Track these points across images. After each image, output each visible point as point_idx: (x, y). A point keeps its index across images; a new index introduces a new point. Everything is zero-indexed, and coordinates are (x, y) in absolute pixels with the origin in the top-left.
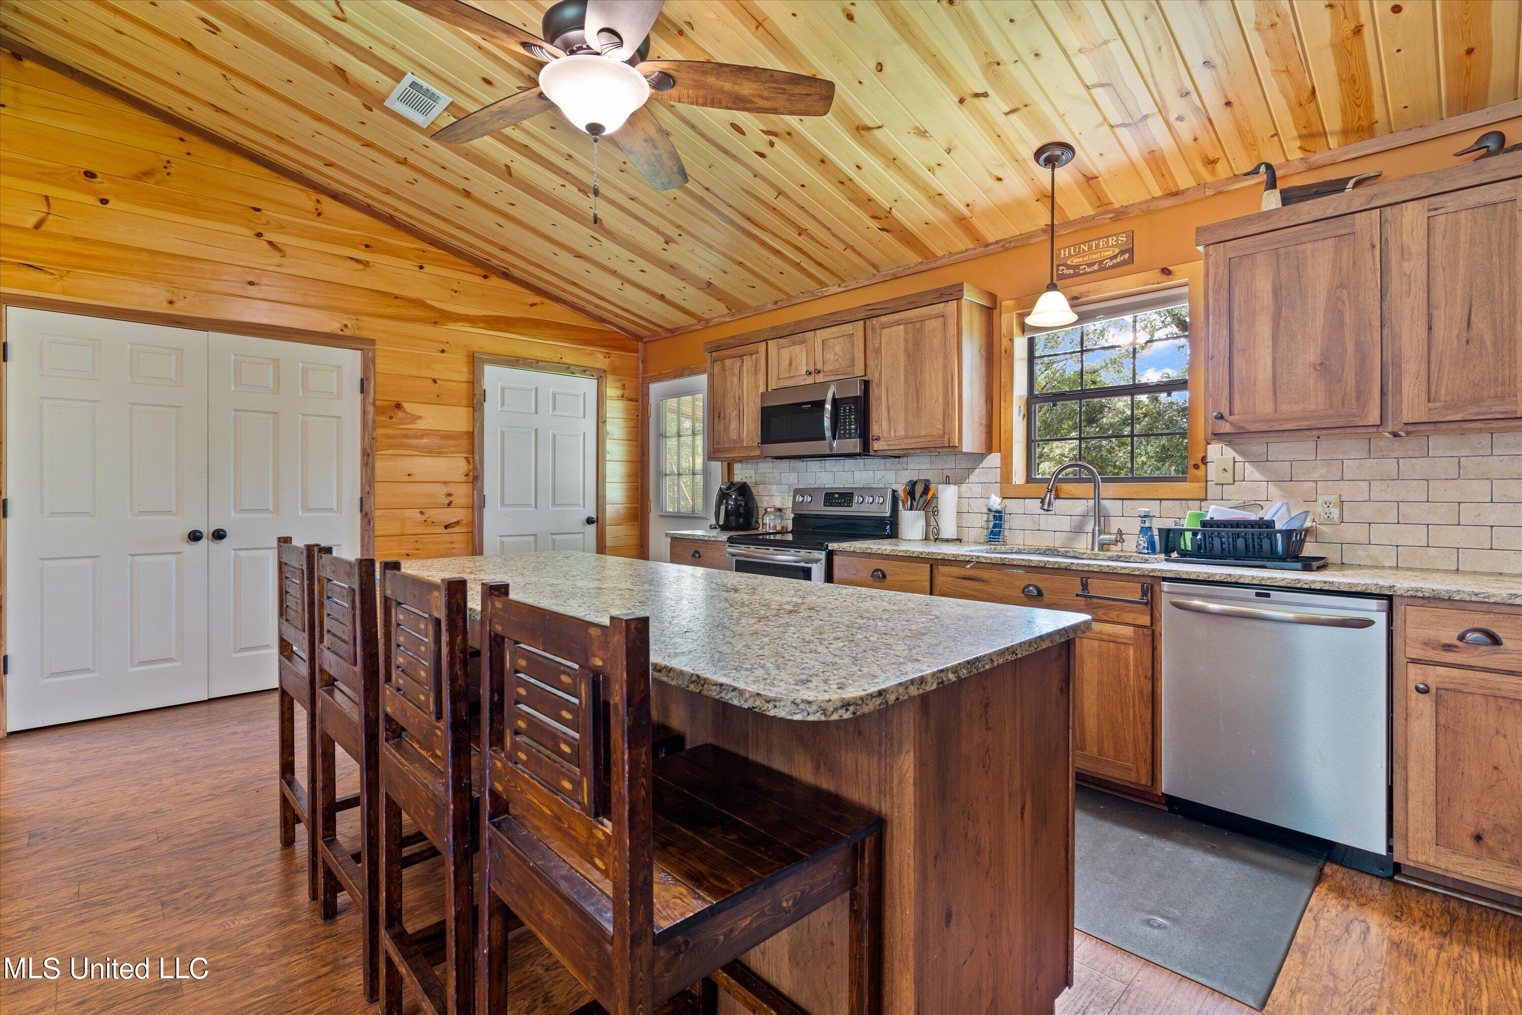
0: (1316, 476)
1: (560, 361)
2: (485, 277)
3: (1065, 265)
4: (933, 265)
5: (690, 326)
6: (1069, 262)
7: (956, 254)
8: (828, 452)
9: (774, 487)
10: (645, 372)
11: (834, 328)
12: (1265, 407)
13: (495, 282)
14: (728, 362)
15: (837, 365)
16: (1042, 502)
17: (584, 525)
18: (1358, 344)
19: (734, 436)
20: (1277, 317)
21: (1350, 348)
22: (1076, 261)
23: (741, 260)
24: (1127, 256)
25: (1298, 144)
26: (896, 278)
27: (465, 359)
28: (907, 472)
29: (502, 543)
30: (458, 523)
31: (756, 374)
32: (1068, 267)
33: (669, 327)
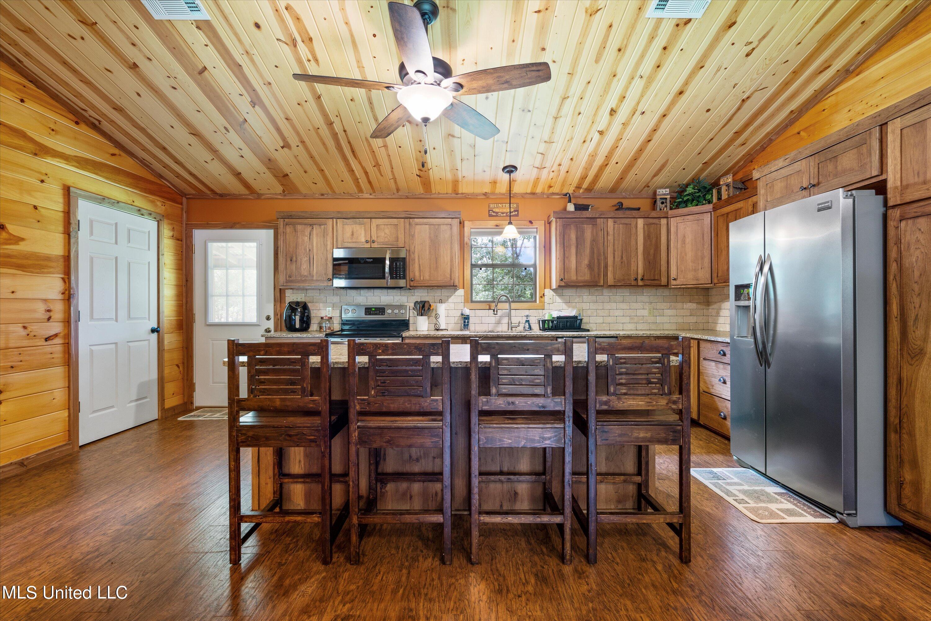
0: (576, 301)
1: (133, 204)
2: (77, 123)
3: (492, 211)
4: (429, 196)
5: (245, 195)
6: (494, 210)
7: (441, 194)
8: (386, 286)
9: (321, 305)
10: (188, 220)
11: (384, 220)
12: (574, 278)
13: (83, 129)
14: (299, 227)
15: (387, 240)
16: (494, 311)
17: (149, 334)
18: (598, 260)
19: (305, 273)
20: (577, 247)
21: (596, 261)
22: (497, 210)
23: (324, 168)
24: (516, 213)
25: (574, 189)
26: (407, 198)
27: (61, 192)
28: (414, 297)
29: (92, 351)
30: (56, 335)
31: (324, 236)
32: (494, 212)
33: (219, 192)
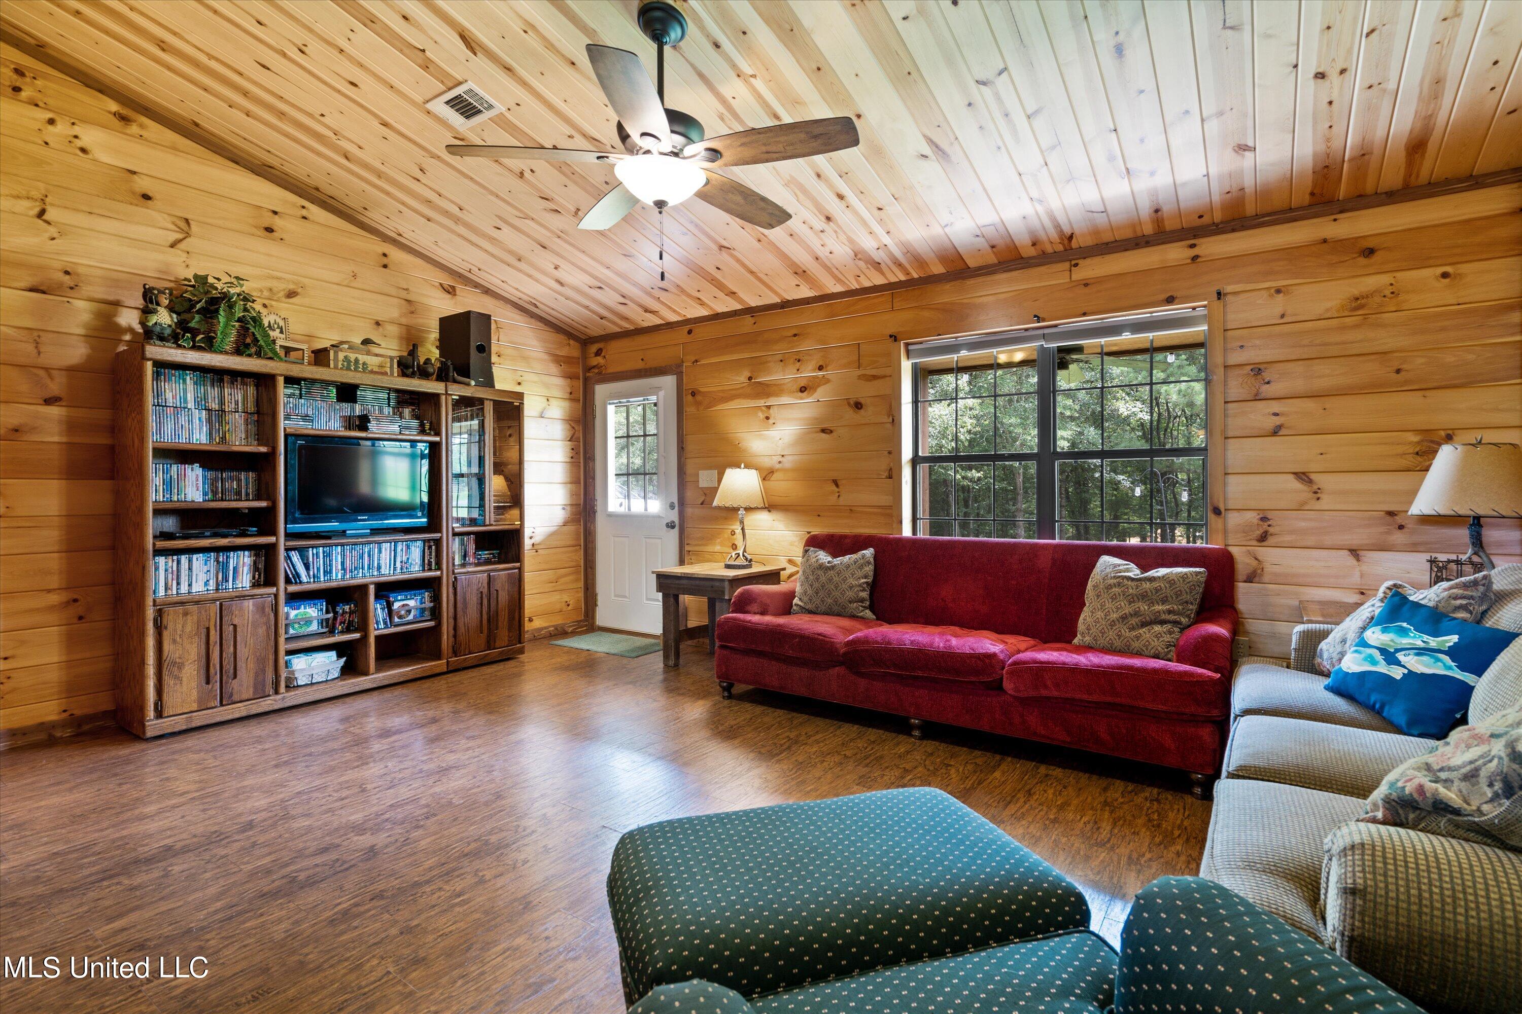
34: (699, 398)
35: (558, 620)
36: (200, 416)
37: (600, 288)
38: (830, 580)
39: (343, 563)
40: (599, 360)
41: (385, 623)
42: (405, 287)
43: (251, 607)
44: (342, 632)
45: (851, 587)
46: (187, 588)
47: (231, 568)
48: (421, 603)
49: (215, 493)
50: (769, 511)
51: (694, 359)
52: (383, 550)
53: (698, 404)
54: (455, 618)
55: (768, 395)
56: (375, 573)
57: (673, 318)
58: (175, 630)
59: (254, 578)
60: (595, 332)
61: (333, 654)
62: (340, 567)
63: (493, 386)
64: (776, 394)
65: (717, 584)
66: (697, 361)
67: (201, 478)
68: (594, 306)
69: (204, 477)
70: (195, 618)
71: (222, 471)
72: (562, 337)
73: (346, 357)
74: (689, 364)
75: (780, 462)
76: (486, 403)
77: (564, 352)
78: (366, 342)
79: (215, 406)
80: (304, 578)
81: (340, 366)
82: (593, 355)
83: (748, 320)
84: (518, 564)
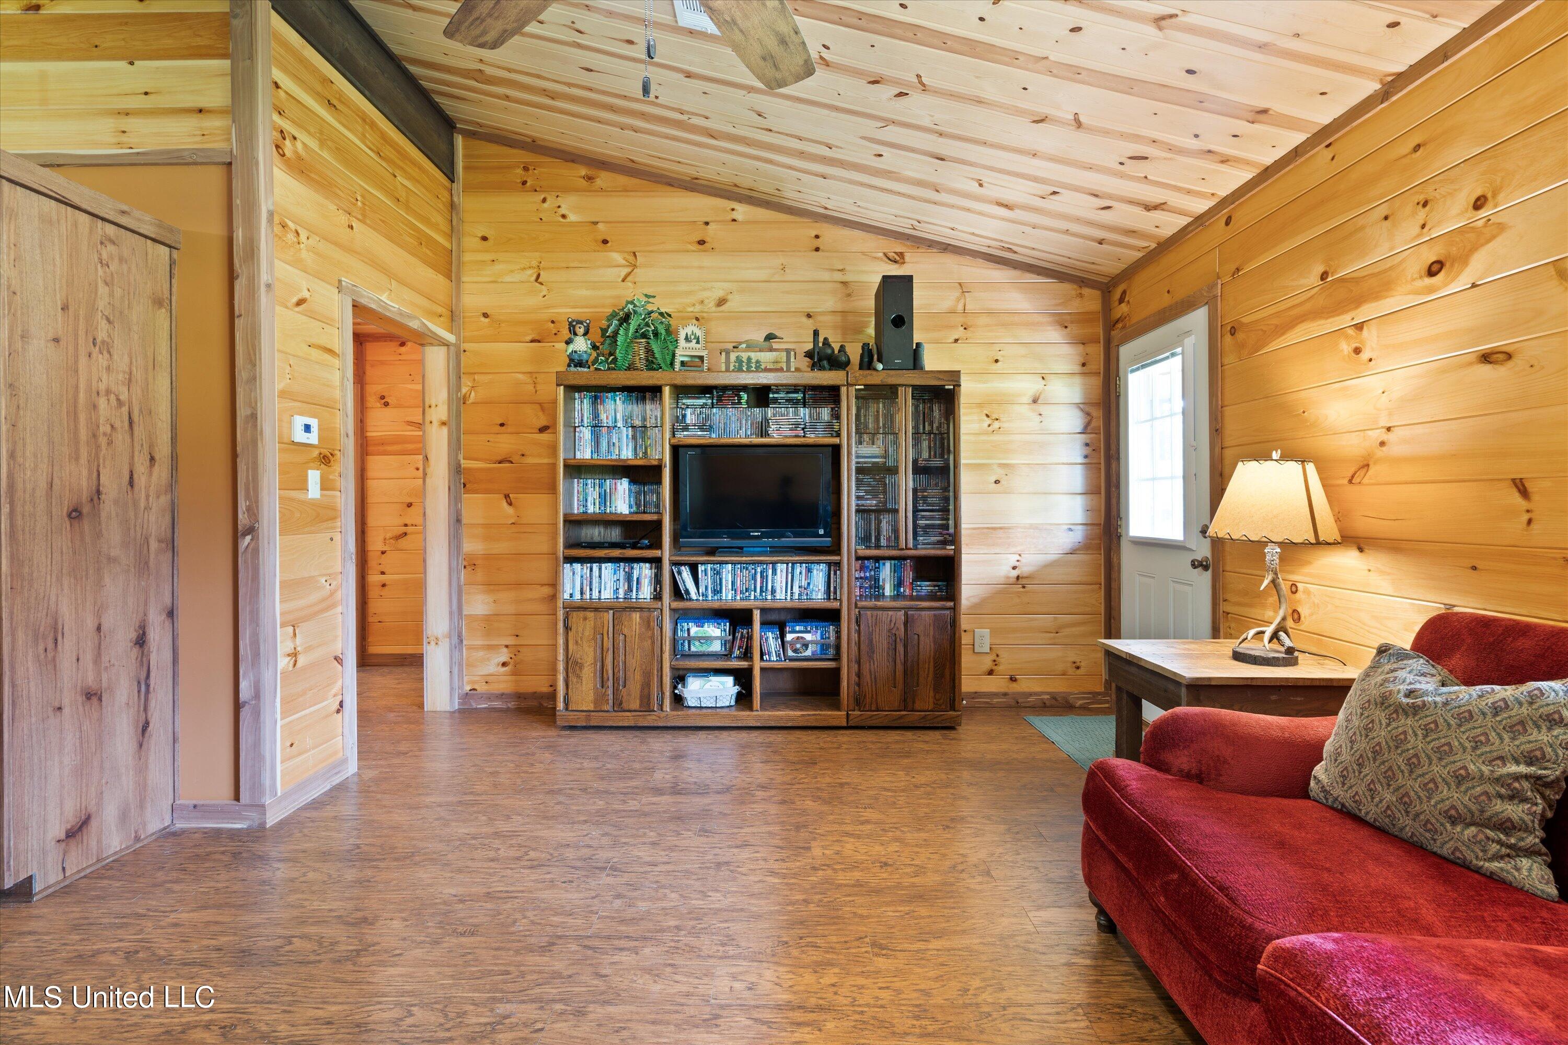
34: (1240, 336)
35: (1058, 686)
36: (626, 433)
37: (1055, 193)
38: (1399, 742)
39: (733, 583)
40: (1124, 308)
41: (778, 655)
42: (841, 268)
43: (638, 620)
44: (739, 658)
45: (1460, 779)
46: (597, 594)
47: (635, 579)
48: (822, 638)
49: (638, 505)
50: (1361, 550)
51: (1233, 268)
52: (778, 572)
53: (1241, 346)
54: (859, 663)
55: (1358, 301)
56: (769, 597)
57: (1201, 206)
58: (577, 632)
59: (655, 590)
60: (1113, 268)
61: (730, 680)
62: (730, 587)
63: (922, 368)
64: (1375, 295)
65: (1171, 687)
66: (1238, 270)
67: (627, 492)
68: (1075, 228)
69: (630, 490)
70: (592, 623)
71: (644, 484)
72: (1067, 287)
73: (737, 357)
74: (1228, 279)
75: (1382, 444)
76: (901, 390)
77: (1075, 306)
78: (770, 337)
79: (638, 423)
80: (693, 595)
81: (732, 368)
82: (1117, 303)
83: (1321, 154)
84: (952, 604)
